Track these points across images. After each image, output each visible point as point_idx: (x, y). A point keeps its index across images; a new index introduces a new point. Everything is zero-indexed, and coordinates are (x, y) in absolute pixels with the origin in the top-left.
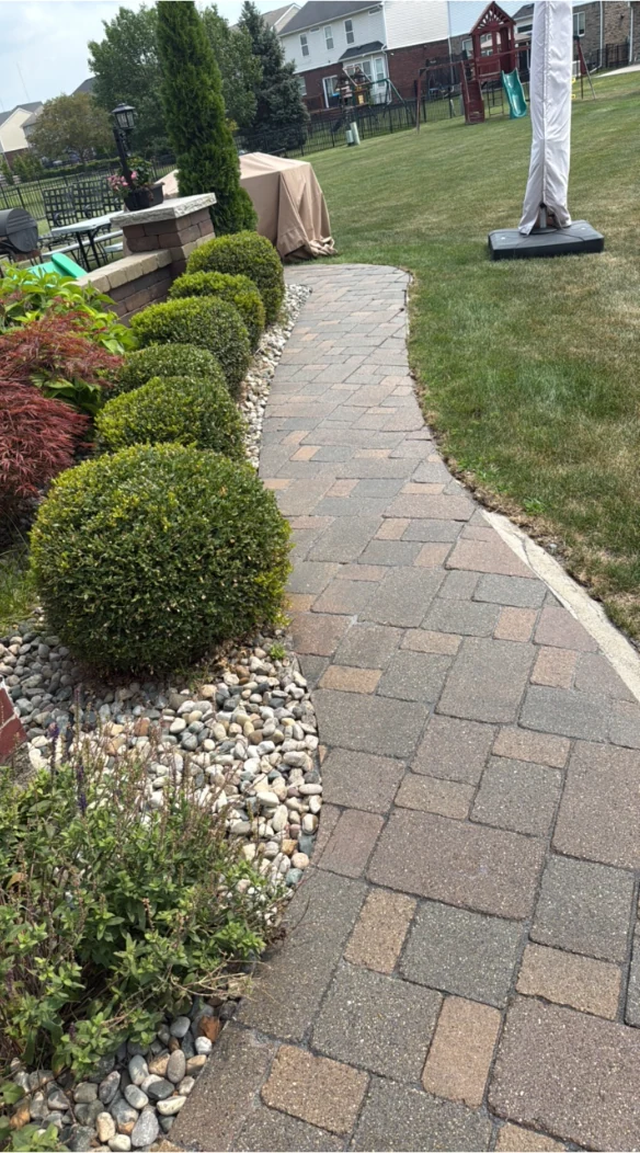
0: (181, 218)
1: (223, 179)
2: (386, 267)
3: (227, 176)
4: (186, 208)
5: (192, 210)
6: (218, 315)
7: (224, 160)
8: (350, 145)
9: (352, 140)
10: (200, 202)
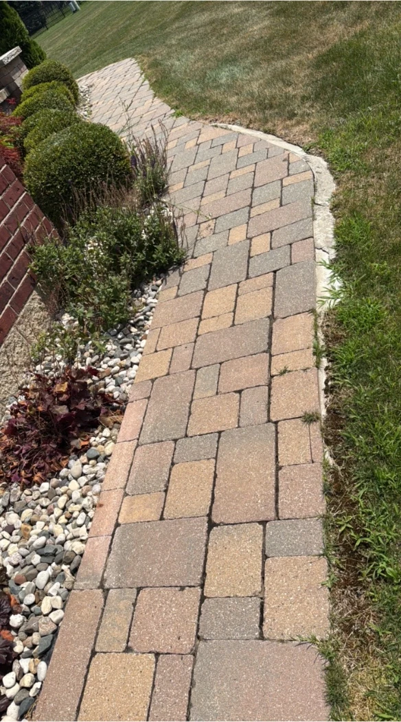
0: (8, 64)
1: (20, 36)
2: (110, 65)
3: (21, 34)
4: (8, 58)
5: (12, 59)
6: (53, 96)
7: (16, 24)
8: (74, 12)
9: (75, 9)
10: (14, 53)
